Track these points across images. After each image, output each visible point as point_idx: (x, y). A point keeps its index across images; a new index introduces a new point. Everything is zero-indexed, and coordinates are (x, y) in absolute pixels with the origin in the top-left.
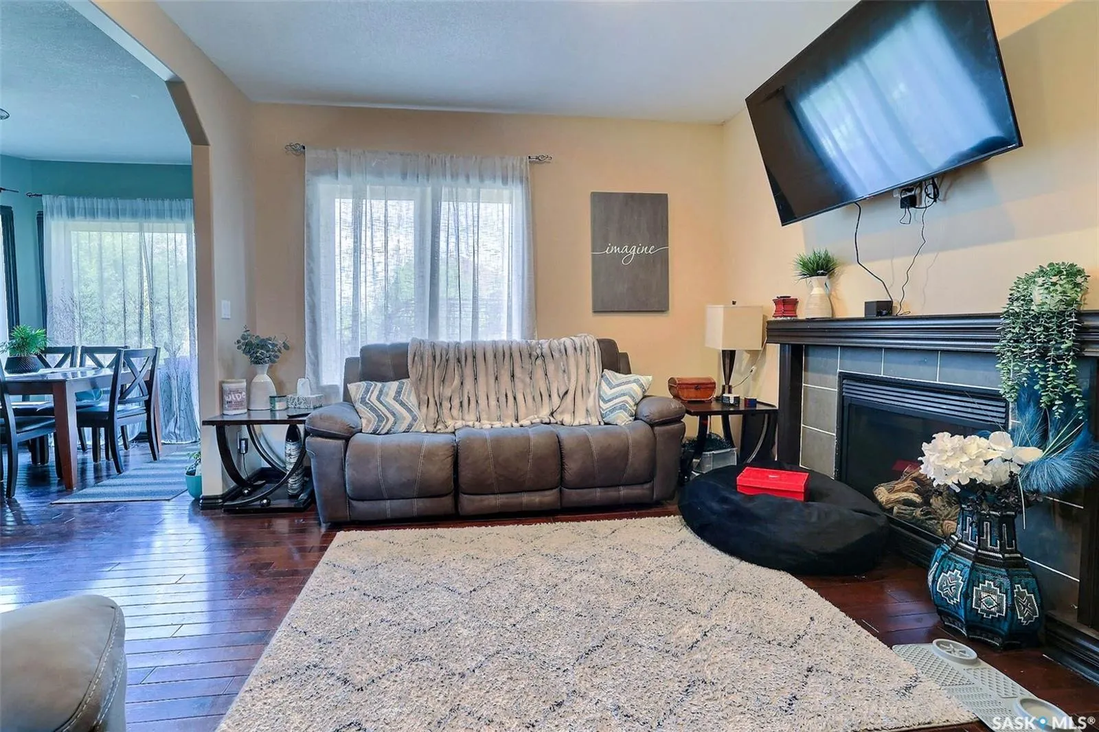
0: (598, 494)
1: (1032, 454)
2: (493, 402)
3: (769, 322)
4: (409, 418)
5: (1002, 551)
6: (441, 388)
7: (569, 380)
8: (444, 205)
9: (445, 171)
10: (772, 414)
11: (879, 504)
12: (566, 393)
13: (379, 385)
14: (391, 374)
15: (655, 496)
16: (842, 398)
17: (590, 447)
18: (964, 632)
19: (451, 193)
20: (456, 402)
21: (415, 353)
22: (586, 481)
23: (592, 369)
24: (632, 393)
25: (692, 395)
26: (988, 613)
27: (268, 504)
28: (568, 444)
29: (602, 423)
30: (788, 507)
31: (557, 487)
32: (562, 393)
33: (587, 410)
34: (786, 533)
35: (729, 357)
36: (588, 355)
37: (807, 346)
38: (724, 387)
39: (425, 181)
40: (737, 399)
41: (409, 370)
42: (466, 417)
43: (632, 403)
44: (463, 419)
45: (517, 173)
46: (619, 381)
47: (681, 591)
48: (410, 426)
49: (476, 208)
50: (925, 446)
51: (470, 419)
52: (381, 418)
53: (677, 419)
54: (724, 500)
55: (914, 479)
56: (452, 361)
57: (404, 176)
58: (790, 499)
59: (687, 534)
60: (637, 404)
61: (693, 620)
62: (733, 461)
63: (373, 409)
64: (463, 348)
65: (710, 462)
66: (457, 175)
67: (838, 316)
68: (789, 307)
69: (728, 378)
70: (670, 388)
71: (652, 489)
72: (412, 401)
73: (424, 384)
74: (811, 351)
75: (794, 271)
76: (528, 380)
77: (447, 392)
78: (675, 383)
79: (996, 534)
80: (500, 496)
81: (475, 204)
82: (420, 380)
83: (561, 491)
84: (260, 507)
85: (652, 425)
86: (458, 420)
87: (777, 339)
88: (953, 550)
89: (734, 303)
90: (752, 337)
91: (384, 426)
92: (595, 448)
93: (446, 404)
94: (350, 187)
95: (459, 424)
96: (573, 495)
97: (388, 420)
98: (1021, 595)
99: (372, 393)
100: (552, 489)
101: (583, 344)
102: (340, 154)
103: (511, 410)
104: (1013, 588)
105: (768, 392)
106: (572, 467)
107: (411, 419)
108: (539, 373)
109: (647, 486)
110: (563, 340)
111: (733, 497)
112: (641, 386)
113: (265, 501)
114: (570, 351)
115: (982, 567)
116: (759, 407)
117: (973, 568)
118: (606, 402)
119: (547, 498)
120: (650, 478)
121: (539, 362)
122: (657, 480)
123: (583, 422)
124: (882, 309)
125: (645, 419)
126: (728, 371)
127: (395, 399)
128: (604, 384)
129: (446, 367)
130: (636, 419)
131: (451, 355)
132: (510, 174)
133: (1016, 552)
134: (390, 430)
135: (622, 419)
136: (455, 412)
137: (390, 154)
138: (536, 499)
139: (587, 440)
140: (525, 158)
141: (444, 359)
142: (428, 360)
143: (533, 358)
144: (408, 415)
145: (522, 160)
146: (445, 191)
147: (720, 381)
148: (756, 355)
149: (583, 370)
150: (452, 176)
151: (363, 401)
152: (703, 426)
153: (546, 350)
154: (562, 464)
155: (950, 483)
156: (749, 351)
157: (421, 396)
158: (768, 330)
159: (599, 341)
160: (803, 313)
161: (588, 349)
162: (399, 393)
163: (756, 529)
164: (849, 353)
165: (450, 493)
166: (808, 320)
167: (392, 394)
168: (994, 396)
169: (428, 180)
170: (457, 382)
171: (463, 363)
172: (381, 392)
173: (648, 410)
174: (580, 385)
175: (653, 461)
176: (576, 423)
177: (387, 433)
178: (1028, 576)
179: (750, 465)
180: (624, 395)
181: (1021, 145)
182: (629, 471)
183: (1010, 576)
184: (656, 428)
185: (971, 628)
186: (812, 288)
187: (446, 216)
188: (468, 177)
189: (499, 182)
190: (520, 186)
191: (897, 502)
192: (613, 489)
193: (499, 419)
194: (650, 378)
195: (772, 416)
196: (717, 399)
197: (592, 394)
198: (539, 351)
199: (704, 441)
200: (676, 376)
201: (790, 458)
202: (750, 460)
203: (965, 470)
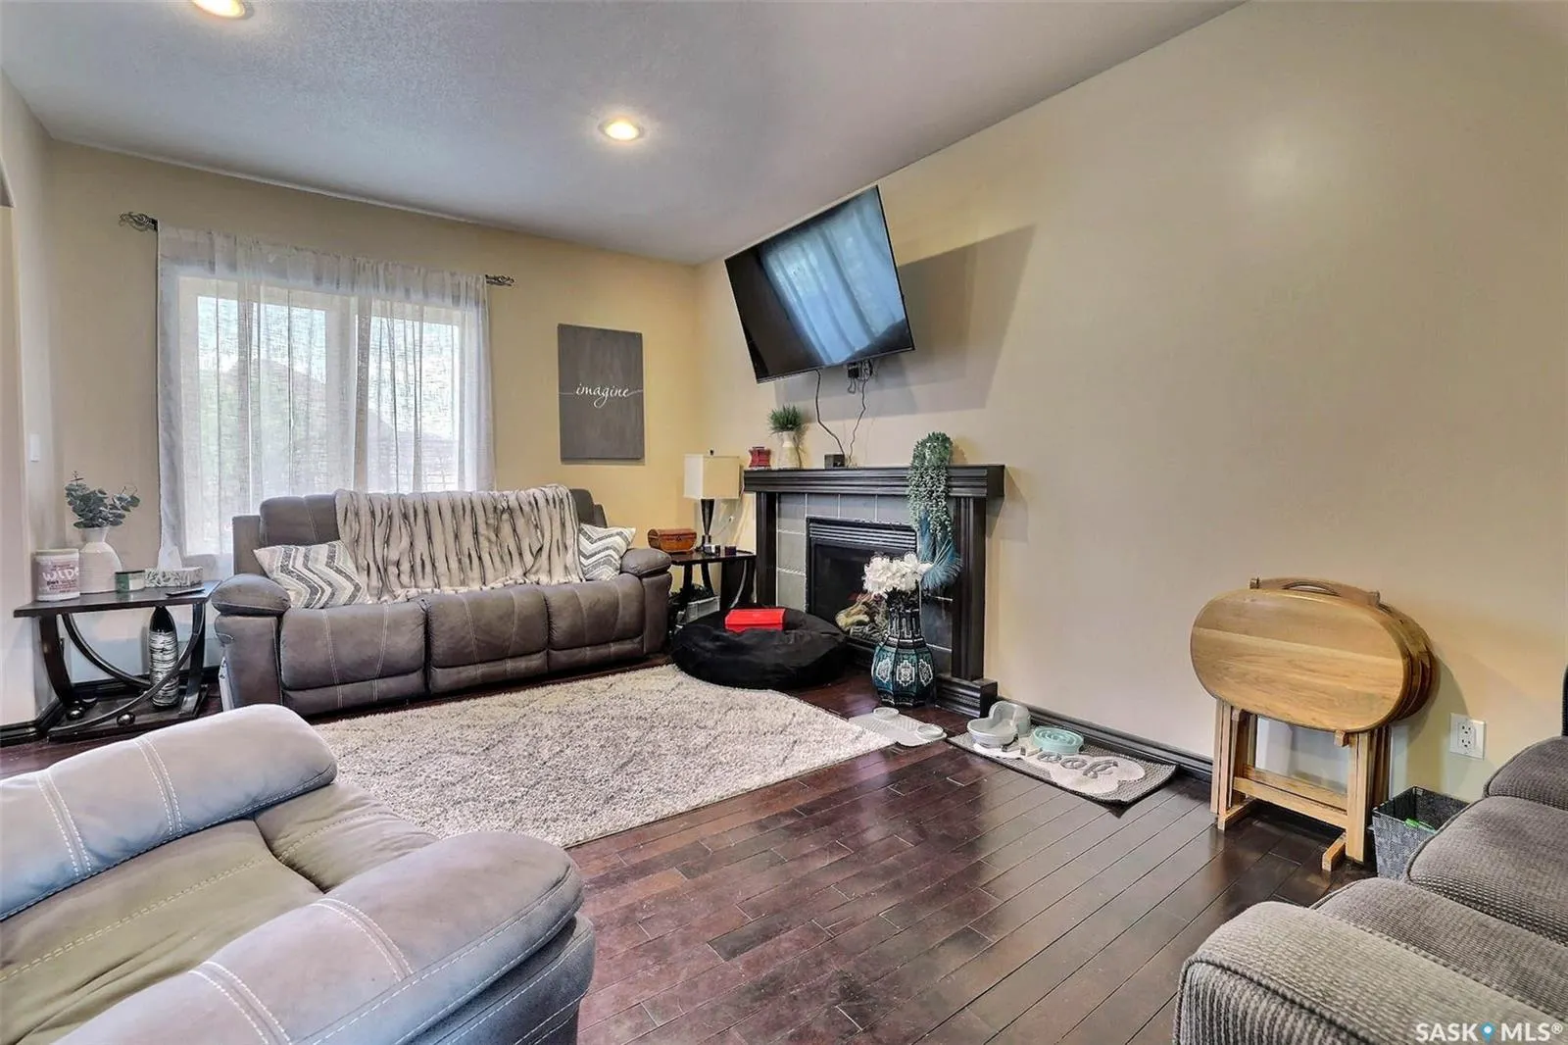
0: (588, 653)
1: (928, 566)
2: (454, 565)
3: (746, 472)
4: (350, 588)
5: (913, 637)
6: (386, 549)
7: (543, 536)
8: (375, 321)
9: (378, 280)
10: (751, 559)
11: (840, 628)
12: (541, 549)
13: (302, 549)
14: (313, 536)
15: (645, 650)
16: (809, 540)
17: (580, 604)
18: (892, 702)
19: (384, 308)
20: (405, 567)
21: (346, 508)
22: (575, 641)
23: (568, 524)
24: (616, 546)
25: (674, 545)
26: (905, 682)
27: (132, 720)
28: (555, 601)
29: (584, 581)
30: (771, 635)
31: (544, 649)
32: (535, 550)
33: (566, 567)
34: (771, 656)
35: (708, 506)
36: (562, 509)
37: (780, 494)
38: (704, 537)
39: (349, 289)
40: (718, 549)
41: (340, 530)
42: (421, 583)
43: (617, 557)
44: (416, 586)
45: (472, 294)
46: (601, 535)
47: (688, 716)
48: (353, 597)
49: (417, 330)
50: (866, 568)
51: (427, 585)
52: (314, 590)
53: (664, 571)
54: (717, 638)
55: (864, 603)
56: (397, 520)
57: (318, 279)
58: (772, 629)
59: (682, 677)
60: (621, 558)
61: (703, 733)
62: (718, 608)
63: (300, 578)
64: (410, 502)
65: (695, 611)
66: (394, 288)
67: (805, 467)
68: (764, 457)
69: (707, 529)
70: (651, 540)
71: (642, 641)
72: (349, 567)
73: (361, 548)
74: (783, 498)
75: (767, 425)
76: (494, 538)
77: (394, 556)
78: (656, 535)
79: (909, 626)
80: (480, 666)
81: (417, 324)
82: (357, 541)
83: (548, 654)
84: (117, 726)
85: (640, 577)
86: (410, 587)
87: (754, 487)
88: (885, 644)
89: (712, 452)
90: (728, 486)
91: (320, 599)
92: (584, 603)
93: (393, 570)
94: (235, 285)
95: (413, 592)
96: (562, 657)
97: (323, 591)
98: (923, 666)
99: (295, 558)
100: (539, 652)
101: (556, 496)
102: (219, 241)
103: (476, 573)
104: (918, 662)
105: (746, 541)
106: (561, 625)
107: (353, 589)
108: (506, 529)
109: (638, 640)
110: (531, 491)
111: (725, 634)
112: (625, 539)
113: (126, 717)
114: (542, 502)
115: (901, 651)
116: (738, 555)
117: (897, 653)
118: (587, 557)
119: (535, 661)
120: (639, 632)
121: (505, 516)
122: (646, 633)
123: (562, 580)
124: (838, 461)
125: (632, 571)
126: (707, 519)
127: (328, 565)
128: (582, 537)
129: (390, 525)
130: (621, 572)
131: (396, 511)
132: (463, 294)
133: (921, 637)
134: (326, 603)
135: (607, 574)
136: (405, 578)
137: (296, 249)
138: (522, 664)
139: (576, 596)
140: (482, 278)
141: (386, 515)
142: (365, 517)
143: (498, 511)
144: (349, 583)
145: (478, 279)
146: (376, 304)
147: (701, 533)
148: (734, 505)
149: (557, 524)
150: (387, 288)
151: (284, 569)
152: (688, 576)
153: (513, 503)
154: (550, 623)
155: (881, 593)
156: (726, 501)
157: (360, 561)
158: (745, 479)
159: (573, 492)
160: (775, 465)
161: (561, 501)
162: (331, 557)
163: (747, 657)
164: (814, 499)
165: (419, 669)
166: (780, 471)
167: (323, 559)
168: (908, 529)
169: (353, 288)
170: (405, 542)
171: (412, 519)
172: (306, 557)
173: (632, 562)
174: (555, 541)
175: (642, 613)
176: (555, 582)
177: (322, 608)
178: (926, 653)
179: (734, 608)
180: (607, 548)
181: (914, 349)
182: (619, 625)
183: (917, 654)
184: (645, 580)
185: (896, 697)
186: (783, 441)
187: (377, 337)
188: (407, 291)
189: (449, 301)
190: (475, 310)
191: (852, 624)
192: (603, 646)
193: (463, 583)
194: (634, 530)
195: (751, 563)
196: (697, 550)
197: (570, 552)
198: (505, 505)
199: (689, 592)
200: (656, 528)
201: (768, 599)
202: (733, 606)
203: (890, 582)
